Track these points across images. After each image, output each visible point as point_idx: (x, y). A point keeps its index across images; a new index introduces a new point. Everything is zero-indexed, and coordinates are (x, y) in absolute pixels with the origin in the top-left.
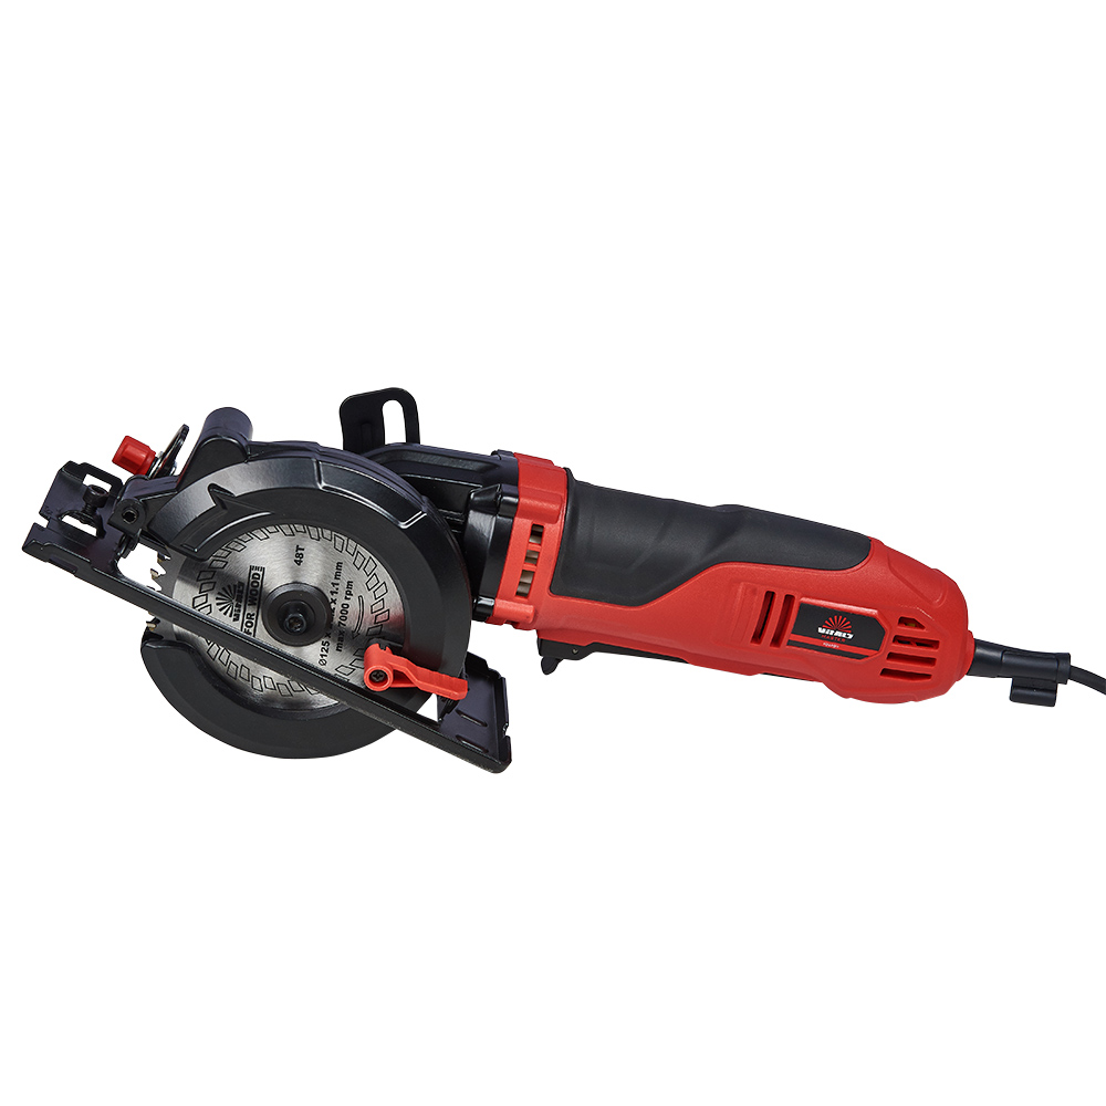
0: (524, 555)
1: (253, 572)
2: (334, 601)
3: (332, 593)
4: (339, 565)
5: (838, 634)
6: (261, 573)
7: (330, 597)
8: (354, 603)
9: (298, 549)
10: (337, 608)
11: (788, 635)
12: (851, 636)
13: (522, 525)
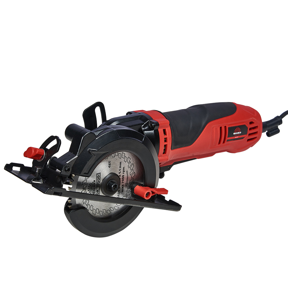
0: (164, 140)
1: (97, 175)
2: (120, 176)
3: (119, 173)
4: (120, 163)
5: (238, 133)
6: (99, 175)
7: (119, 175)
8: (125, 174)
9: (109, 162)
10: (121, 177)
11: (227, 139)
12: (241, 132)
13: (161, 131)
